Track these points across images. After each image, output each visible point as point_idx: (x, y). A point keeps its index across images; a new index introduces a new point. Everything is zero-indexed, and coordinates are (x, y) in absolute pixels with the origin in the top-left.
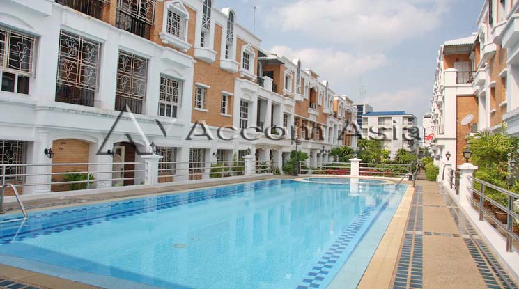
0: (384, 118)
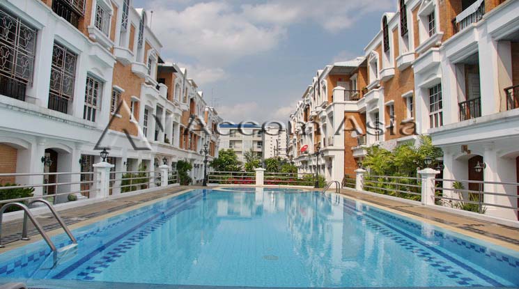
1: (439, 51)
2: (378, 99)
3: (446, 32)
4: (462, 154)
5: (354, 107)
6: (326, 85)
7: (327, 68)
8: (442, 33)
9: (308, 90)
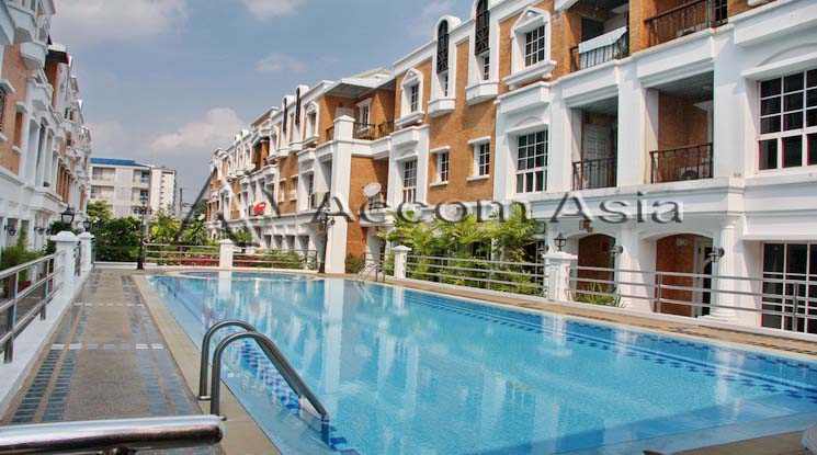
0: (102, 168)
1: (549, 88)
2: (416, 142)
3: (561, 61)
4: (580, 232)
5: (367, 149)
6: (317, 111)
7: (323, 84)
8: (555, 63)
9: (269, 113)
